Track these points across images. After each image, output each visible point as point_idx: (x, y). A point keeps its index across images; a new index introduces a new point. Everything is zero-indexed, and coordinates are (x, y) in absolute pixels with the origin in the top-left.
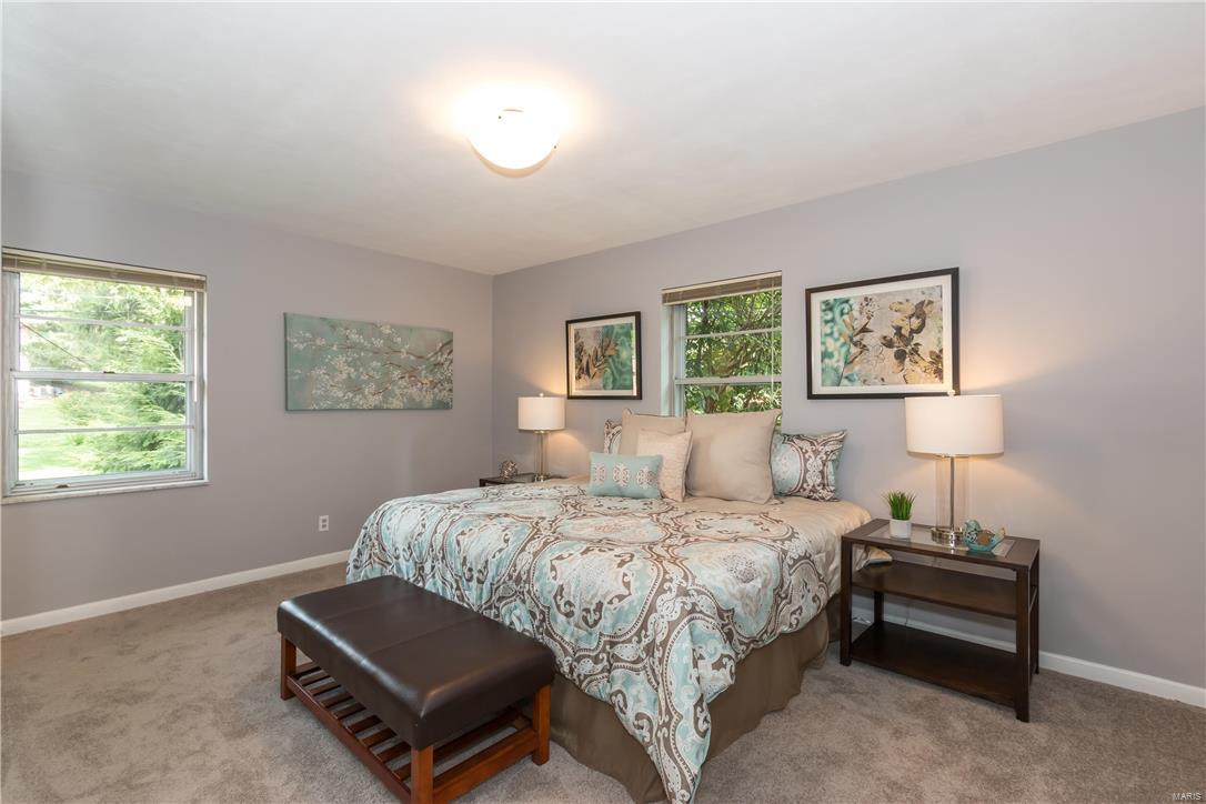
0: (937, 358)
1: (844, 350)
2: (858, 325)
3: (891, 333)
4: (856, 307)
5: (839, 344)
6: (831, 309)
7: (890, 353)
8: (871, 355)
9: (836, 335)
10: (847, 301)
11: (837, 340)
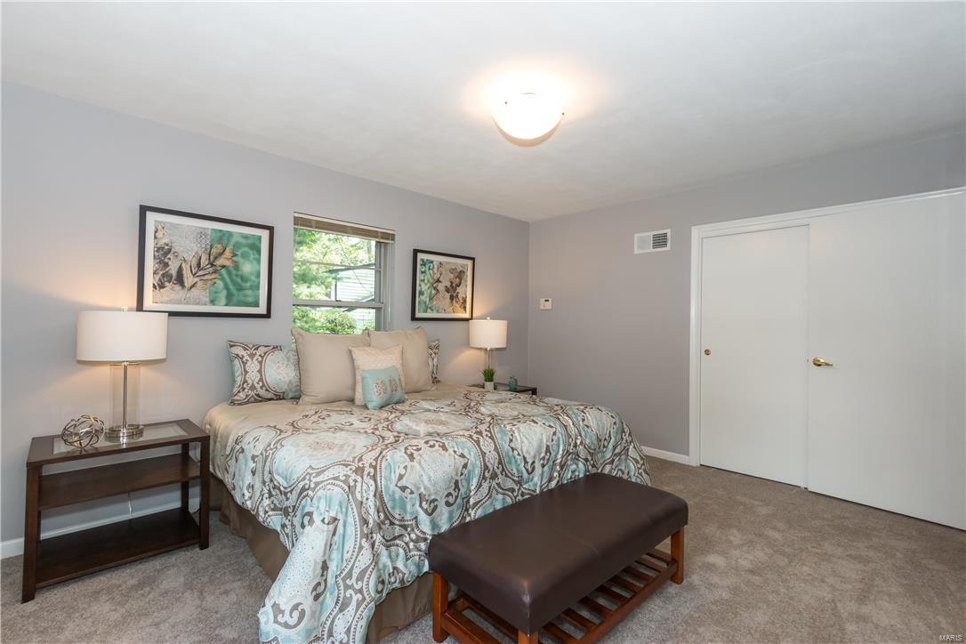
0: (465, 301)
1: (429, 291)
2: (436, 277)
3: (449, 284)
4: (436, 266)
5: (427, 287)
6: (425, 265)
7: (448, 295)
8: (440, 295)
9: (426, 281)
10: (432, 262)
11: (426, 284)
